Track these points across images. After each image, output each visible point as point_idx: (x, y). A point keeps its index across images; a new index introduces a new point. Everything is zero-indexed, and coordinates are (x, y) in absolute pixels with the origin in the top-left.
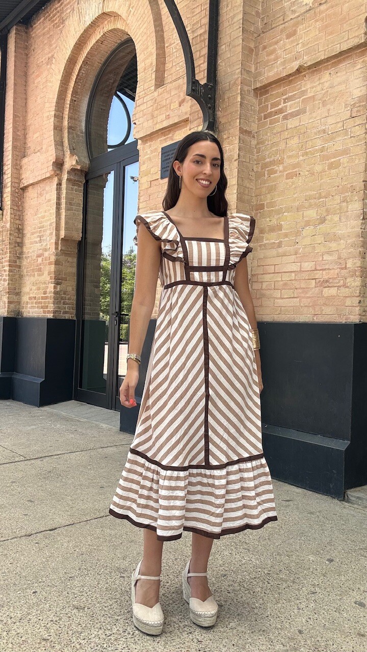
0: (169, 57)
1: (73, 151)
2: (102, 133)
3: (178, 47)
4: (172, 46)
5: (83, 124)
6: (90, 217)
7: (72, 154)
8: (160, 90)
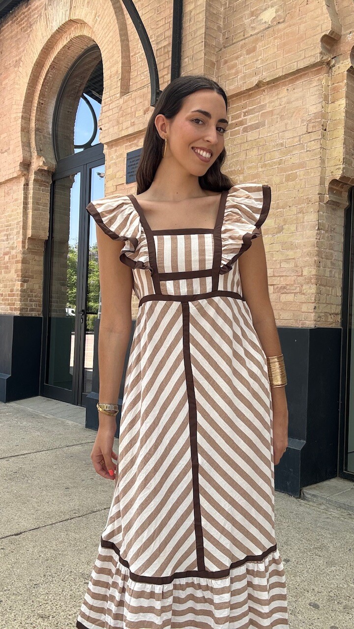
0: (134, 66)
1: (40, 152)
2: (69, 135)
3: (142, 57)
4: (137, 55)
5: (50, 126)
6: (57, 216)
7: (39, 156)
8: (126, 97)
